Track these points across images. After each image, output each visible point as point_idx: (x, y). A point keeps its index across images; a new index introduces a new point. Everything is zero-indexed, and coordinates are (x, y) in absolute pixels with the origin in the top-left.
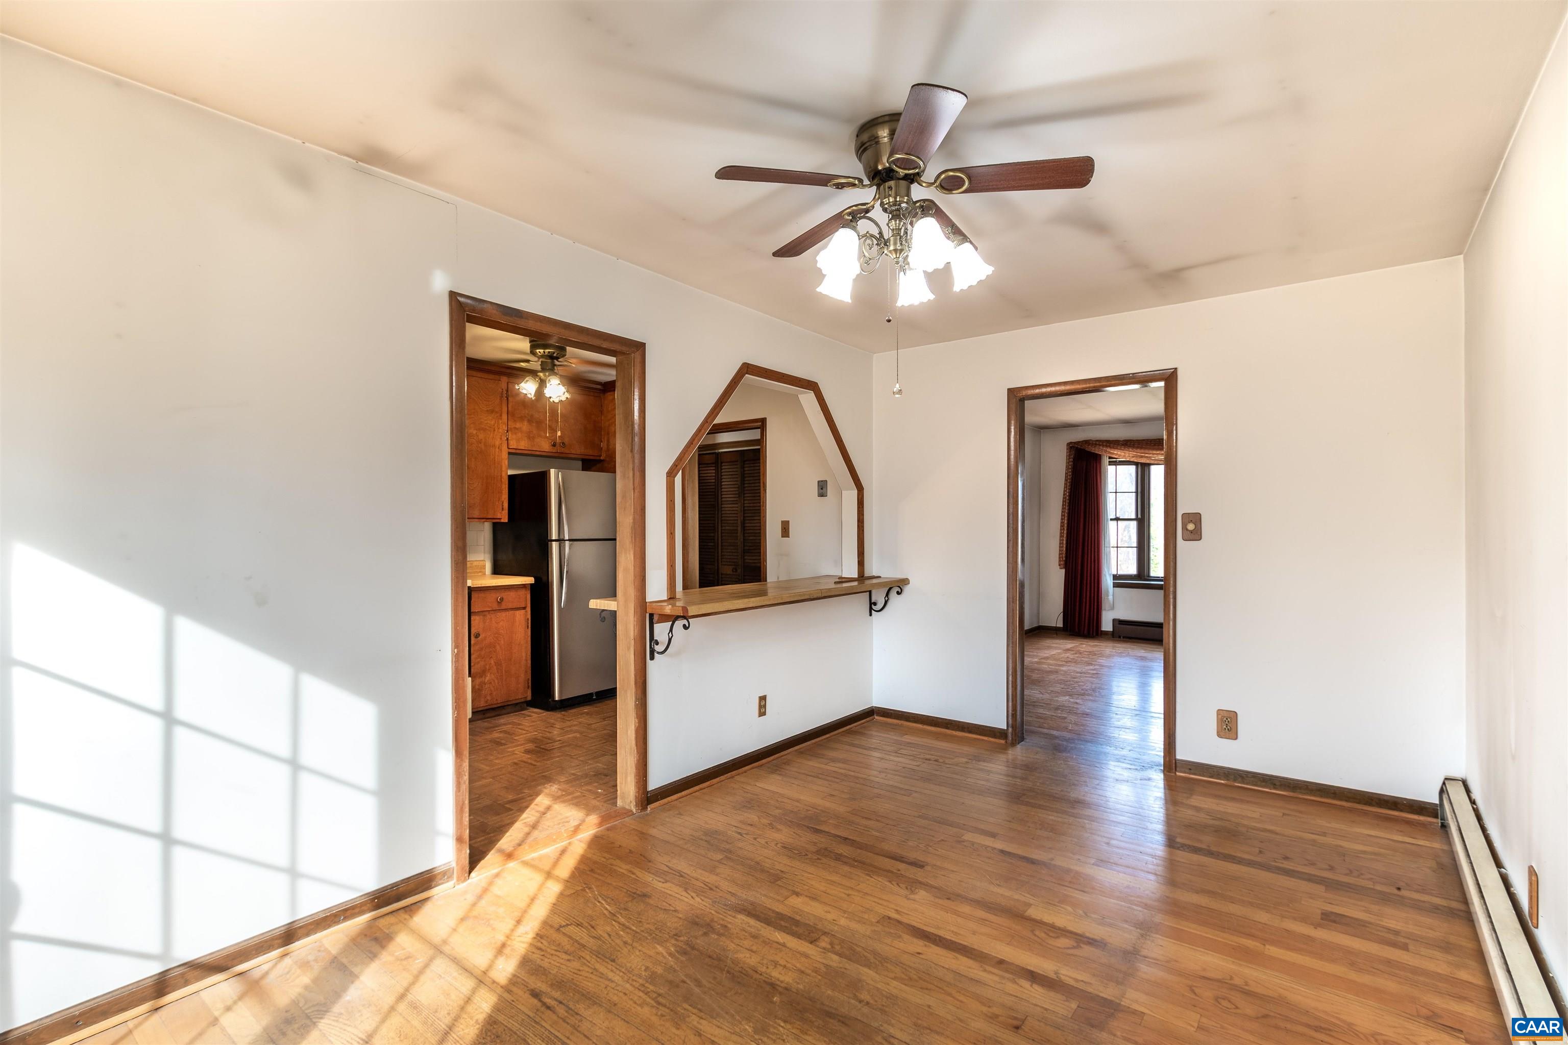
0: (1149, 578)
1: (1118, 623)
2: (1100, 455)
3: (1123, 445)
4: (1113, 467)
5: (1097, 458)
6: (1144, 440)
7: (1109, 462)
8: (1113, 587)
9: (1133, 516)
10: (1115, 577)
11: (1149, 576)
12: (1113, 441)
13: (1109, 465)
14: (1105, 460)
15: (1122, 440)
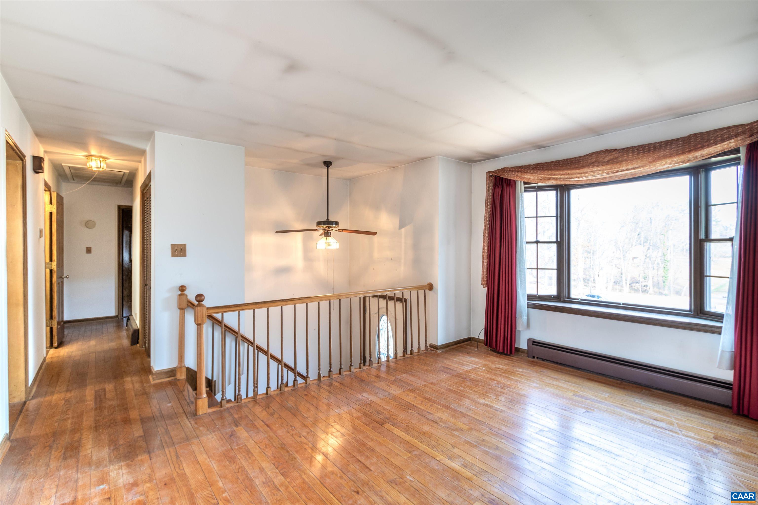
0: (569, 300)
1: (533, 343)
2: (515, 181)
3: (533, 169)
4: (533, 194)
5: (511, 184)
6: (552, 162)
7: (525, 188)
8: (528, 307)
9: (555, 240)
10: (530, 297)
11: (569, 297)
12: (525, 166)
13: (525, 191)
14: (520, 186)
15: (532, 164)
